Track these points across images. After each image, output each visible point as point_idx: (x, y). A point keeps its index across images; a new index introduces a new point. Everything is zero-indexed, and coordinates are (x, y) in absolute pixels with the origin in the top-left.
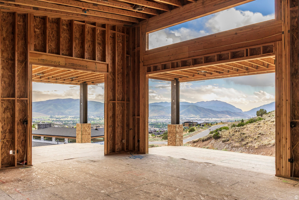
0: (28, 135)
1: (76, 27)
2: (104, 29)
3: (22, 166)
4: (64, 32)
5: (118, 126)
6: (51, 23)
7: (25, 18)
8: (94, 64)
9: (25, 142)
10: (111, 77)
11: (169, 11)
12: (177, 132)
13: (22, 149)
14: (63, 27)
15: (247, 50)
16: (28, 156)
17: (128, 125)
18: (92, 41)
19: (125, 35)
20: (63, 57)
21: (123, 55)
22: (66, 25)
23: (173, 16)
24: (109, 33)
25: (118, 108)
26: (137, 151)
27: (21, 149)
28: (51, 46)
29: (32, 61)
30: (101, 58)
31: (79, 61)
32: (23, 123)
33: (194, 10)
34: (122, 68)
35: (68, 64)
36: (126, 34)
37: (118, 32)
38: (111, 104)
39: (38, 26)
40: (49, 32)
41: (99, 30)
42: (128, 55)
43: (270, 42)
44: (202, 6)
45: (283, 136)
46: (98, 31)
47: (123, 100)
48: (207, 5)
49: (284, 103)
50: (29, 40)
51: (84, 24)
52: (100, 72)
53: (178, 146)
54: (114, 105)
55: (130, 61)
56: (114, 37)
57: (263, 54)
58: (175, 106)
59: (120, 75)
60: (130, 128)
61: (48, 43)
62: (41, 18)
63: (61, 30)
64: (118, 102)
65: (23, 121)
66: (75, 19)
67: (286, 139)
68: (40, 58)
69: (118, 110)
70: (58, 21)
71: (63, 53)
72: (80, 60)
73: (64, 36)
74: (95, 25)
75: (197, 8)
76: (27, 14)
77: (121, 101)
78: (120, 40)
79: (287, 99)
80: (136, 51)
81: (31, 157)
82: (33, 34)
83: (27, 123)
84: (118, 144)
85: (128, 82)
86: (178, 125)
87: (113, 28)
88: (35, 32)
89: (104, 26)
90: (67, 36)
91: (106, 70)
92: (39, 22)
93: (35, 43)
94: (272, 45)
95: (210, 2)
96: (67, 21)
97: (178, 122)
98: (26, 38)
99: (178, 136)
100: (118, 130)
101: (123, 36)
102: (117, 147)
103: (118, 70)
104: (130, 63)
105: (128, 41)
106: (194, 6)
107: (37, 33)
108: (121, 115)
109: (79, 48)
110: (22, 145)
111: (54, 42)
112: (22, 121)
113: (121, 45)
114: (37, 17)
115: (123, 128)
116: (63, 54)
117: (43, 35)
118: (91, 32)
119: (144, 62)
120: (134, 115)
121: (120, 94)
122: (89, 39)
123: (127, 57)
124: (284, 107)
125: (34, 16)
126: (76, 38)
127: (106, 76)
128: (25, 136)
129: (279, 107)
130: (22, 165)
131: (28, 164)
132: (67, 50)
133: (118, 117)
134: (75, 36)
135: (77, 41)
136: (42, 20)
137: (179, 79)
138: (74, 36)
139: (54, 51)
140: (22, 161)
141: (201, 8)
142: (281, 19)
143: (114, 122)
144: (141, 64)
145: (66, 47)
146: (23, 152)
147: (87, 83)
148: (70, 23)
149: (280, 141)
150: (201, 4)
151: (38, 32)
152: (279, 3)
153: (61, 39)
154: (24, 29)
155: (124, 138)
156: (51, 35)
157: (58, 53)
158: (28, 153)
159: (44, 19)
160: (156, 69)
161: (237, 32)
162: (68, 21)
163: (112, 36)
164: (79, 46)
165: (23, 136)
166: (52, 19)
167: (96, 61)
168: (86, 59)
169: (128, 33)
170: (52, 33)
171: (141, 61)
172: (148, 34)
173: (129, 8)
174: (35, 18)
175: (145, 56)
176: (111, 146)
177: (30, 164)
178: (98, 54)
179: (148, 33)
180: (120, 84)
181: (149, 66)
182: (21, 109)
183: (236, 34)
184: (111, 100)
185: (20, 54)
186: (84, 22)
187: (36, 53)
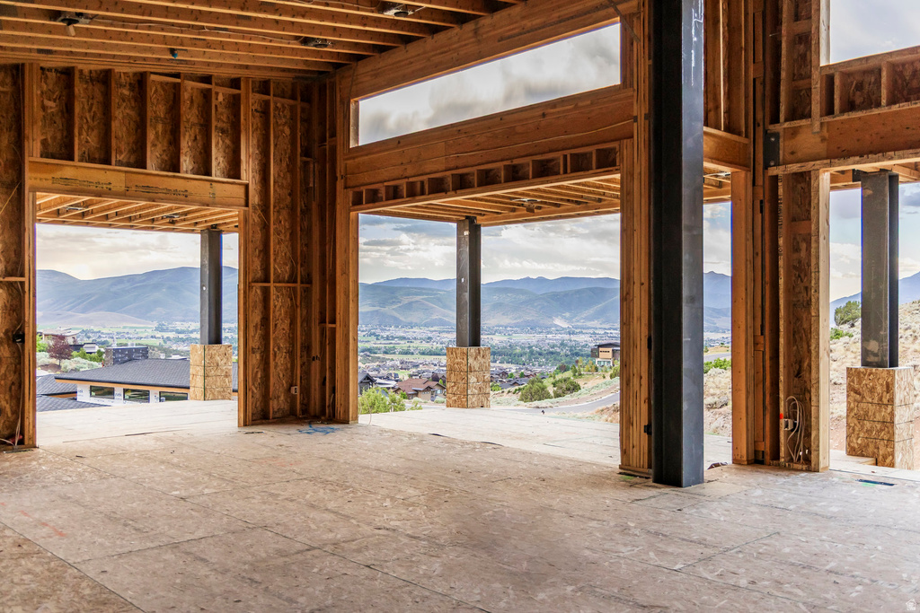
0: (27, 371)
1: (156, 91)
2: (236, 91)
3: (10, 447)
4: (125, 104)
5: (279, 349)
6: (87, 82)
7: (18, 74)
8: (208, 184)
9: (20, 387)
10: (257, 219)
11: (402, 47)
12: (470, 370)
13: (11, 407)
14: (120, 91)
15: (565, 157)
16: (26, 423)
17: (307, 348)
18: (201, 125)
19: (299, 104)
20: (119, 171)
21: (292, 159)
22: (128, 86)
23: (412, 60)
24: (251, 101)
25: (278, 303)
26: (329, 416)
27: (8, 406)
28: (87, 142)
29: (38, 183)
30: (229, 171)
31: (166, 179)
32: (14, 341)
33: (457, 48)
34: (290, 195)
35: (134, 189)
36: (301, 100)
37: (275, 98)
38: (259, 291)
39: (54, 93)
40: (83, 108)
41: (221, 96)
42: (309, 159)
43: (611, 141)
44: (474, 39)
45: (635, 371)
46: (221, 98)
47: (292, 279)
48: (485, 36)
49: (637, 287)
50: (26, 132)
51: (178, 80)
52: (223, 205)
53: (473, 407)
54: (266, 292)
55: (311, 175)
56: (265, 112)
57: (597, 168)
58: (467, 295)
59: (285, 214)
60: (313, 355)
61: (80, 134)
62: (62, 73)
63: (115, 100)
64: (277, 285)
65: (13, 336)
66: (152, 70)
67: (641, 378)
68: (58, 174)
69: (278, 307)
70: (105, 78)
71: (121, 158)
72: (167, 176)
73: (122, 116)
74: (211, 83)
75: (463, 43)
76: (23, 65)
77: (288, 282)
78: (285, 116)
79: (643, 281)
80: (327, 147)
81: (34, 426)
82: (39, 114)
83: (23, 341)
84: (279, 397)
85: (308, 232)
86: (473, 350)
87: (264, 87)
88: (44, 108)
89: (235, 83)
90: (132, 113)
91: (242, 201)
92: (56, 83)
93: (43, 137)
94: (614, 149)
95: (490, 31)
96: (131, 75)
97: (475, 341)
98: (20, 125)
99: (473, 379)
100: (279, 362)
101: (292, 108)
102: (274, 405)
103: (279, 200)
104: (312, 180)
105: (307, 121)
106: (456, 39)
107: (49, 111)
108: (287, 322)
109: (165, 144)
110: (11, 397)
111: (96, 132)
112: (10, 334)
113: (287, 131)
114: (50, 70)
115: (291, 353)
116: (120, 163)
117: (66, 115)
118: (198, 99)
119: (346, 179)
120: (323, 321)
121: (285, 264)
122: (194, 119)
123: (306, 164)
124: (637, 301)
125: (42, 69)
126: (156, 118)
127: (242, 217)
128: (20, 374)
129: (626, 300)
130: (10, 445)
131: (26, 442)
132: (132, 151)
133: (279, 325)
134: (155, 112)
135: (160, 127)
136: (63, 77)
137: (478, 217)
138: (150, 114)
139: (97, 156)
140: (12, 436)
141: (471, 43)
142: (632, 85)
143: (266, 338)
144: (340, 184)
145: (128, 144)
146: (13, 413)
147: (222, 228)
148: (140, 81)
149: (628, 384)
150: (471, 34)
151: (51, 108)
152: (628, 45)
153: (115, 125)
154: (15, 104)
155: (296, 382)
156: (88, 115)
157: (107, 161)
158: (26, 416)
159: (67, 74)
160: (374, 198)
161: (546, 112)
162: (135, 74)
163: (259, 109)
164: (165, 140)
165: (15, 372)
166: (91, 72)
167: (213, 178)
168: (187, 172)
169: (307, 99)
170: (90, 111)
171: (338, 175)
172: (357, 102)
173: (289, 43)
174: (43, 74)
175: (348, 162)
176: (258, 403)
177: (31, 443)
178: (218, 160)
179: (356, 99)
180: (285, 237)
181: (357, 189)
182: (8, 305)
183: (544, 116)
184: (256, 281)
185: (5, 165)
186: (177, 75)
187: (47, 164)
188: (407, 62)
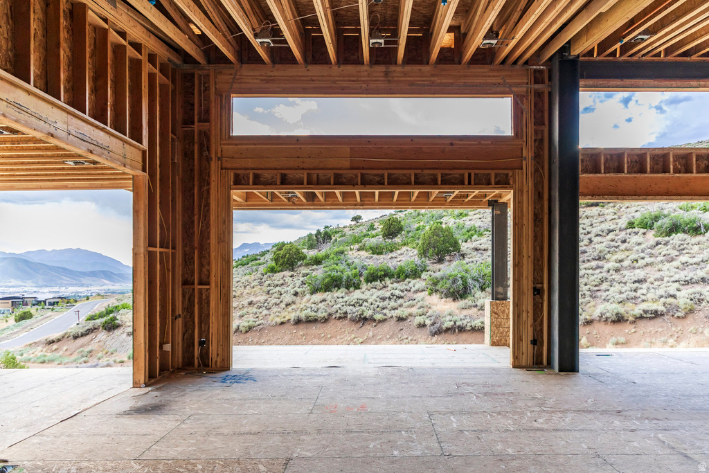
2: (140, 56)
8: (122, 144)
11: (304, 65)
15: (470, 175)
19: (170, 84)
20: (64, 110)
21: (162, 134)
23: (314, 78)
26: (199, 366)
33: (367, 81)
36: (172, 81)
37: (160, 73)
42: (174, 136)
43: (504, 169)
44: (383, 79)
45: (524, 308)
47: (164, 244)
48: (395, 79)
49: (525, 260)
55: (176, 152)
57: (495, 184)
60: (177, 314)
67: (528, 312)
71: (66, 96)
74: (125, 39)
75: (374, 79)
79: (530, 255)
80: (195, 130)
89: (139, 48)
91: (140, 166)
94: (509, 174)
104: (176, 156)
106: (366, 73)
115: (161, 314)
116: (67, 102)
119: (222, 161)
120: (189, 283)
123: (172, 141)
124: (525, 267)
127: (141, 182)
129: (518, 266)
141: (381, 81)
142: (522, 138)
144: (214, 165)
148: (72, 12)
149: (519, 317)
150: (382, 74)
155: (168, 338)
161: (454, 142)
167: (126, 138)
171: (213, 156)
175: (226, 147)
179: (229, 95)
181: (238, 172)
183: (452, 144)
186: (106, 21)
188: (309, 78)
